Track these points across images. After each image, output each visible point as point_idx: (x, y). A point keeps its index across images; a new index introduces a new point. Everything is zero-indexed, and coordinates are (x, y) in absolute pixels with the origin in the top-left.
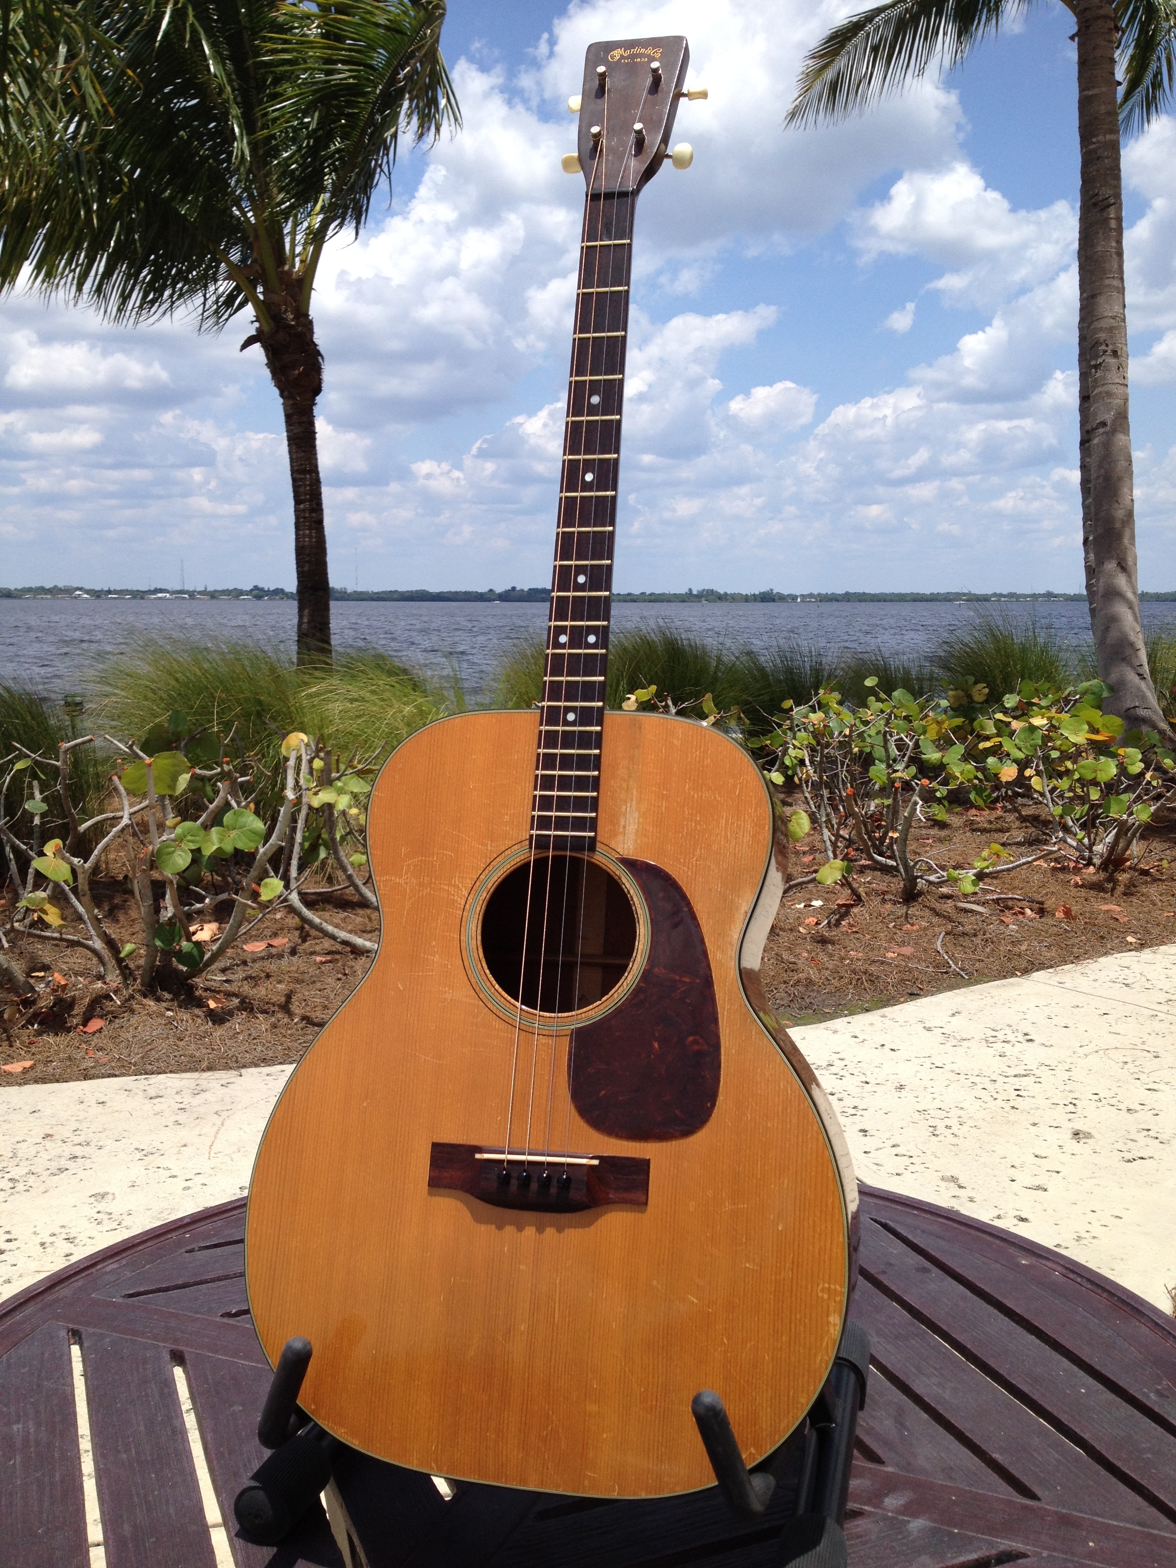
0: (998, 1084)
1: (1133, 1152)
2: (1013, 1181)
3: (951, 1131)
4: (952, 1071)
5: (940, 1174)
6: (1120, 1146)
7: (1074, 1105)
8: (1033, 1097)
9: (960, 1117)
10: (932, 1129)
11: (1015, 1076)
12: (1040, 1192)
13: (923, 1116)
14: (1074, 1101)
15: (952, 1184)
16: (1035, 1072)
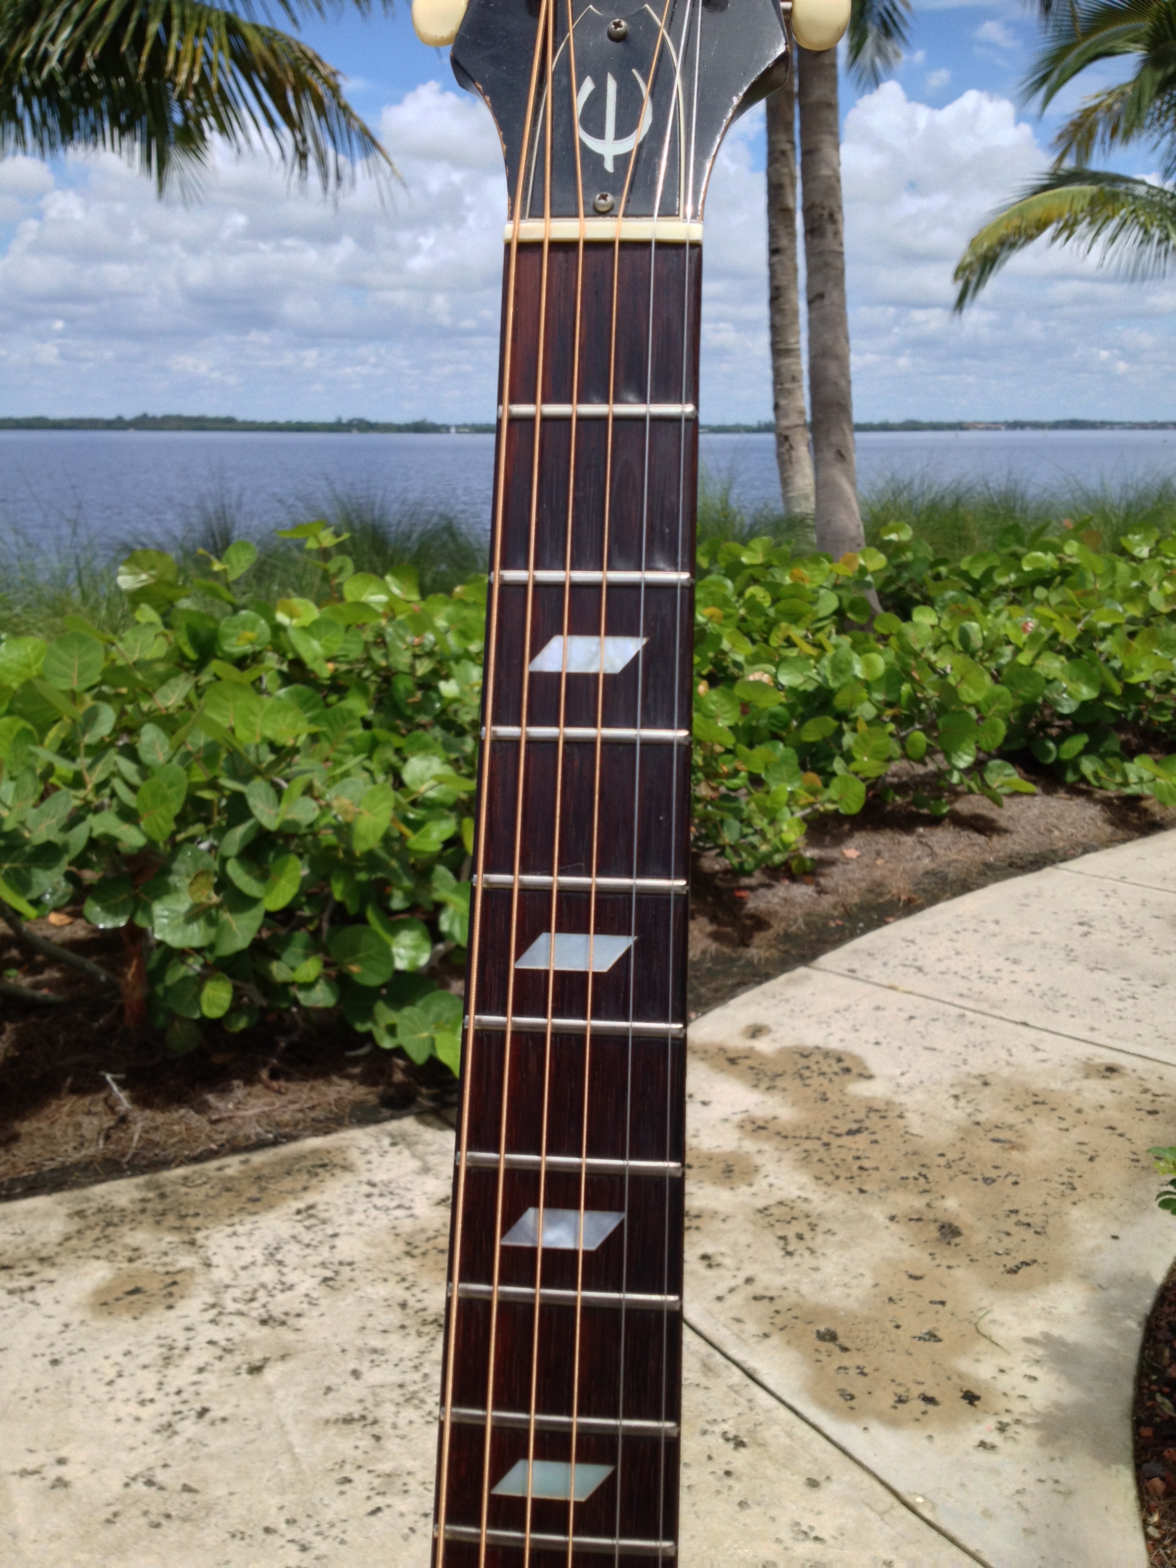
0: (834, 1150)
1: (1013, 1254)
2: (898, 1327)
3: (803, 1244)
4: (778, 1133)
5: (814, 1328)
6: (994, 1245)
7: (925, 1176)
8: (877, 1169)
9: (807, 1216)
10: (782, 1243)
11: (850, 1133)
12: (932, 1345)
13: (767, 1219)
14: (924, 1171)
15: (831, 1346)
16: (867, 1123)
